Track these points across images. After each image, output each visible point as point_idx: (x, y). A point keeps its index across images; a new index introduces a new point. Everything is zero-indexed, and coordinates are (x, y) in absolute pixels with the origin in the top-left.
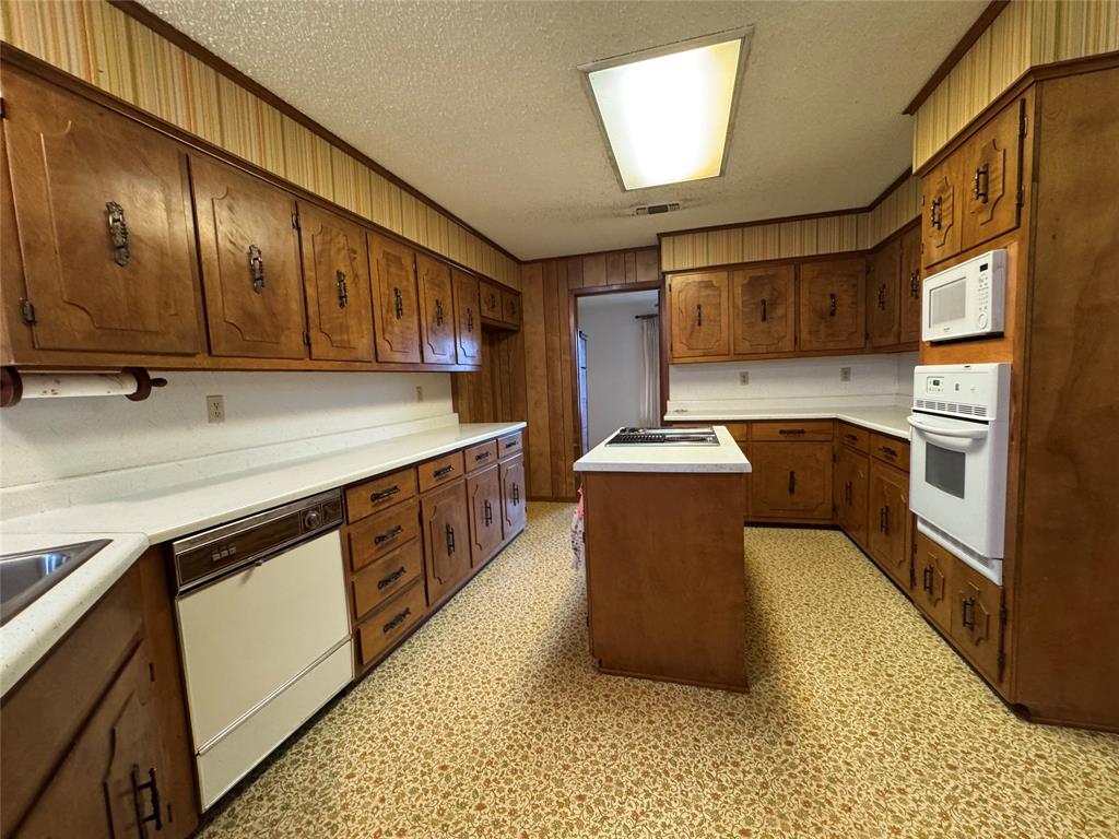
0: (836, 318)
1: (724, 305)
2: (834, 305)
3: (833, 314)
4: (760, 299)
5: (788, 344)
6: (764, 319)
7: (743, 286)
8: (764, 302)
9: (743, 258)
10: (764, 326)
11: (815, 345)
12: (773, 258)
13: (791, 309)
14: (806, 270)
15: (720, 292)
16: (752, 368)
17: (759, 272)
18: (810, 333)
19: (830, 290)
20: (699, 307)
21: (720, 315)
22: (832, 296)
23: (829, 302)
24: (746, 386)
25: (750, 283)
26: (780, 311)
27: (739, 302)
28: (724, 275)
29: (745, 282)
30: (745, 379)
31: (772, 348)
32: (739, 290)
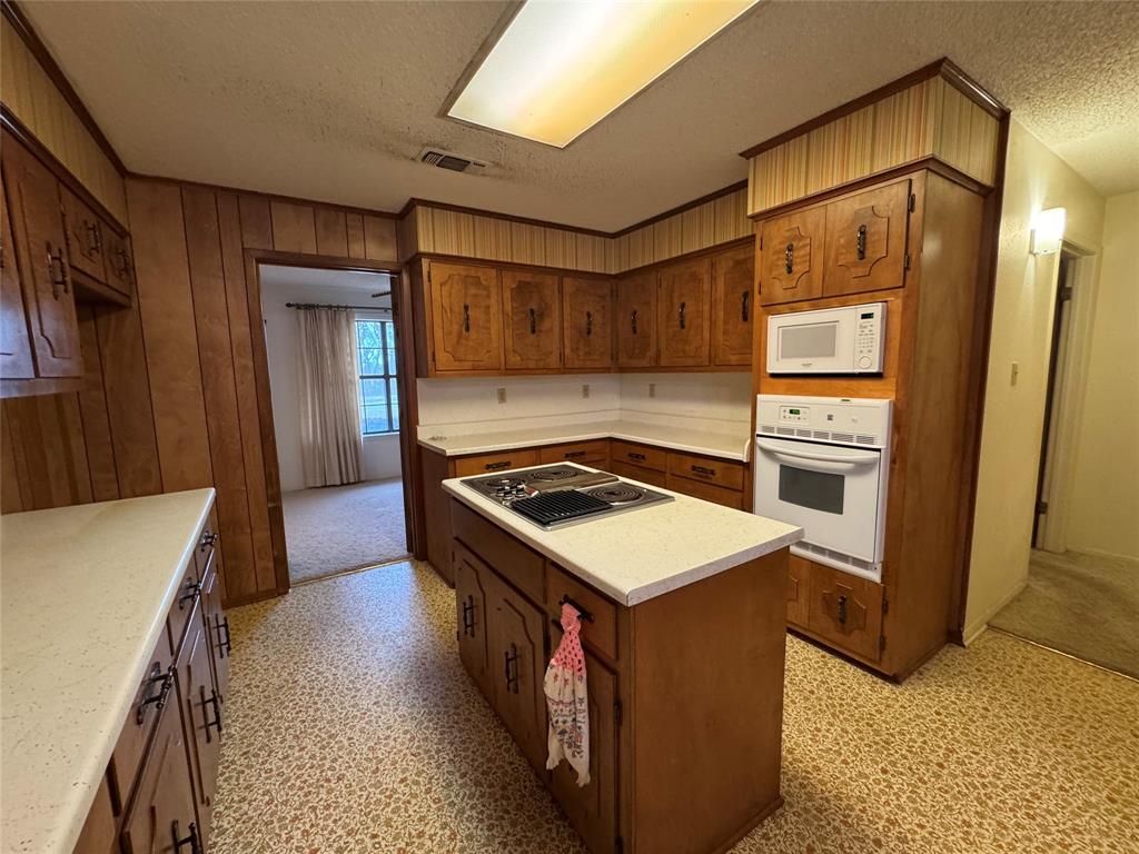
0: (592, 336)
1: (494, 310)
2: (589, 324)
3: (589, 333)
4: (529, 308)
5: (554, 361)
6: (533, 332)
7: (512, 289)
8: (532, 311)
9: (512, 257)
10: (532, 337)
11: (577, 364)
12: (539, 264)
13: (557, 323)
14: (568, 283)
15: (489, 292)
16: (510, 385)
17: (526, 277)
18: (572, 350)
19: (586, 308)
20: (466, 308)
21: (489, 321)
22: (589, 315)
23: (584, 320)
24: (504, 404)
25: (519, 287)
26: (546, 324)
27: (508, 307)
28: (493, 272)
29: (514, 286)
30: (502, 397)
31: (541, 364)
32: (507, 295)
